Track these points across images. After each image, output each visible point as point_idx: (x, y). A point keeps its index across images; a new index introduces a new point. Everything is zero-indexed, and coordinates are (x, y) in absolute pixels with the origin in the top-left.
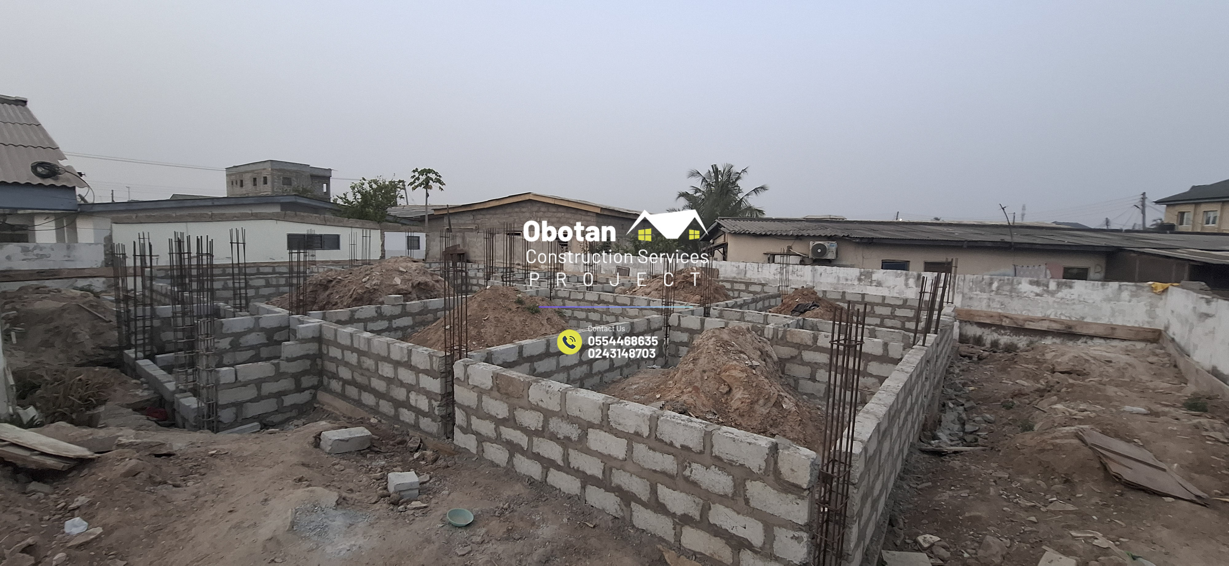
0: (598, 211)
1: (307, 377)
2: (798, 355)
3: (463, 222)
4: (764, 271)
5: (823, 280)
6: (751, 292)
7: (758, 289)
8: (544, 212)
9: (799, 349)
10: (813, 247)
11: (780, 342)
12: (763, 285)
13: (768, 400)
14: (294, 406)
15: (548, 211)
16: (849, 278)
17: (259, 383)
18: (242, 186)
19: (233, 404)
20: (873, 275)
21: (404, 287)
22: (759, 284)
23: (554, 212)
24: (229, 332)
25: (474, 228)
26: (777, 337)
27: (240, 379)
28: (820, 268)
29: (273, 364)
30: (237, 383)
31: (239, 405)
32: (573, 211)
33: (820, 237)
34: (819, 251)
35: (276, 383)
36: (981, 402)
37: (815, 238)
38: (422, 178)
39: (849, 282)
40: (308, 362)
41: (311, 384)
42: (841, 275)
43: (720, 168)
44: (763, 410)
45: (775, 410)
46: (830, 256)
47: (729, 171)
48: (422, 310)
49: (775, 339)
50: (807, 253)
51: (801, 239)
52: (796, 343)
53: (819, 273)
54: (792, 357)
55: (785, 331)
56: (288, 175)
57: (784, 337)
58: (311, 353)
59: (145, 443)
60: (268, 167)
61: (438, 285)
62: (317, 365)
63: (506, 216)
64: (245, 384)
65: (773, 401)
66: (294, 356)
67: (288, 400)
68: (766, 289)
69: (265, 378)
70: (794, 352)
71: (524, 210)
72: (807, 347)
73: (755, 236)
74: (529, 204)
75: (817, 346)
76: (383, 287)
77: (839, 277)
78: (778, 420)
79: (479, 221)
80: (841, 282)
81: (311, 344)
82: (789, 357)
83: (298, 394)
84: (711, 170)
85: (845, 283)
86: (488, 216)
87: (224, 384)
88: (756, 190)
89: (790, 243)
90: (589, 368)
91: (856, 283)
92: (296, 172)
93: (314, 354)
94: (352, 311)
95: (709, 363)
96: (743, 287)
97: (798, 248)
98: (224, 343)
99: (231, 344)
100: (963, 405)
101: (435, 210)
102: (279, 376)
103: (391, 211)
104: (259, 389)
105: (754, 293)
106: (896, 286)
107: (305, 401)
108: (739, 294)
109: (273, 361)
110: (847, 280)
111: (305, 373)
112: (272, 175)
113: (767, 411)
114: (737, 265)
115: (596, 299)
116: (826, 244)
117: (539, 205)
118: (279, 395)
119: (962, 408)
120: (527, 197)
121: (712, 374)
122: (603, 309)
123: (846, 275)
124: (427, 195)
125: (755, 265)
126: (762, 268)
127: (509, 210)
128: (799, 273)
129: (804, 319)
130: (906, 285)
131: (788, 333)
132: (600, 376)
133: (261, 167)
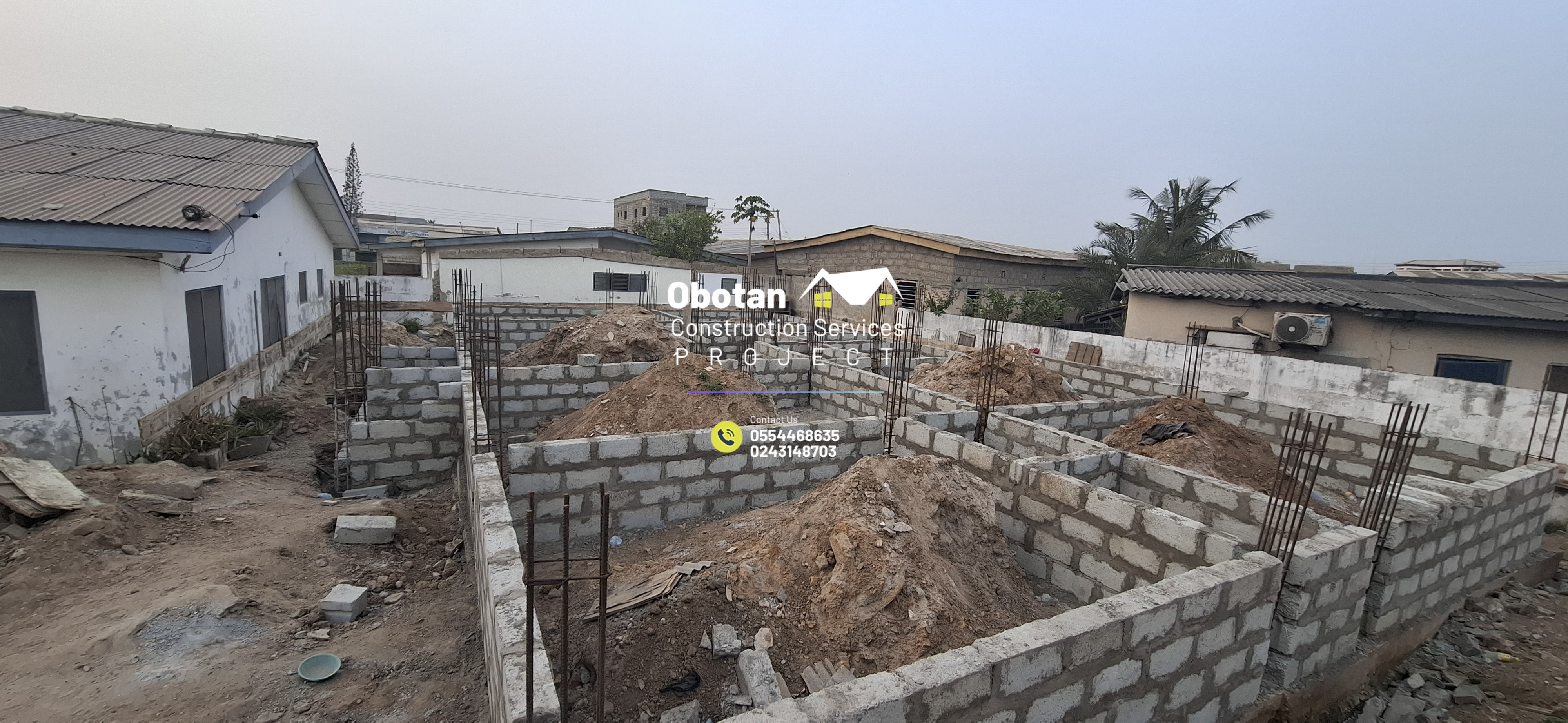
0: (957, 252)
1: (445, 443)
2: (1055, 520)
3: (793, 261)
4: (1176, 357)
5: (1286, 381)
6: (1131, 391)
7: (1144, 386)
8: (889, 252)
9: (1057, 510)
10: (1280, 322)
11: (1031, 492)
12: (1154, 381)
13: (876, 596)
14: (431, 473)
15: (894, 251)
16: (1338, 382)
17: (392, 442)
18: (626, 218)
19: (365, 462)
20: (1390, 382)
21: (615, 345)
22: (1146, 379)
23: (901, 252)
24: (398, 382)
25: (806, 269)
26: (1027, 483)
27: (372, 436)
28: (1281, 362)
29: (408, 424)
30: (369, 440)
31: (371, 464)
32: (926, 251)
33: (1297, 306)
34: (1292, 329)
35: (410, 445)
36: (1500, 695)
37: (1286, 305)
38: (748, 207)
39: (1337, 391)
40: (447, 426)
41: (450, 451)
42: (1321, 377)
43: (1184, 185)
44: (862, 613)
45: (886, 618)
46: (1316, 339)
47: (1199, 189)
48: (621, 375)
49: (1024, 485)
50: (1268, 332)
51: (1258, 307)
52: (1054, 500)
53: (1278, 369)
54: (1046, 521)
55: (1039, 475)
56: (664, 205)
57: (1036, 485)
58: (451, 415)
59: (148, 499)
60: (647, 196)
61: (664, 344)
62: (458, 430)
63: (844, 255)
64: (378, 442)
65: (886, 601)
66: (432, 417)
67: (426, 465)
68: (1158, 388)
69: (399, 438)
70: (1051, 514)
71: (865, 248)
72: (1069, 510)
73: (1171, 297)
74: (871, 241)
75: (1085, 512)
76: (592, 342)
77: (1316, 381)
78: (885, 637)
79: (812, 262)
80: (1320, 389)
81: (450, 406)
82: (1042, 520)
83: (436, 460)
84: (1169, 188)
85: (1327, 391)
86: (823, 256)
87: (355, 440)
88: (1247, 220)
89: (1238, 313)
90: (723, 483)
91: (1352, 393)
92: (672, 201)
93: (454, 417)
94: (534, 370)
95: (821, 514)
96: (1120, 381)
97: (1253, 322)
98: (393, 394)
99: (400, 395)
100: (1453, 688)
101: (766, 246)
102: (414, 437)
103: (708, 248)
104: (392, 449)
105: (1138, 392)
106: (1440, 408)
107: (444, 468)
108: (1113, 391)
109: (410, 421)
110: (1333, 386)
111: (443, 437)
112: (650, 205)
113: (868, 616)
114: (1132, 344)
115: (856, 380)
116: (1308, 318)
117: (883, 242)
118: (415, 459)
119: (1445, 693)
120: (868, 232)
121: (816, 532)
122: (862, 395)
123: (1332, 378)
124: (752, 229)
125: (1163, 346)
126: (1174, 351)
127: (847, 248)
128: (1240, 366)
129: (1124, 455)
130: (1467, 409)
131: (1043, 478)
132: (746, 497)
133: (641, 197)
